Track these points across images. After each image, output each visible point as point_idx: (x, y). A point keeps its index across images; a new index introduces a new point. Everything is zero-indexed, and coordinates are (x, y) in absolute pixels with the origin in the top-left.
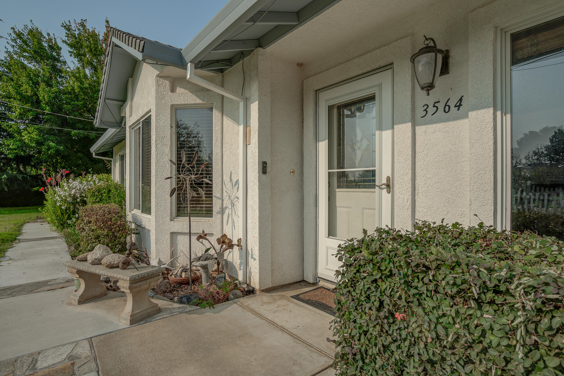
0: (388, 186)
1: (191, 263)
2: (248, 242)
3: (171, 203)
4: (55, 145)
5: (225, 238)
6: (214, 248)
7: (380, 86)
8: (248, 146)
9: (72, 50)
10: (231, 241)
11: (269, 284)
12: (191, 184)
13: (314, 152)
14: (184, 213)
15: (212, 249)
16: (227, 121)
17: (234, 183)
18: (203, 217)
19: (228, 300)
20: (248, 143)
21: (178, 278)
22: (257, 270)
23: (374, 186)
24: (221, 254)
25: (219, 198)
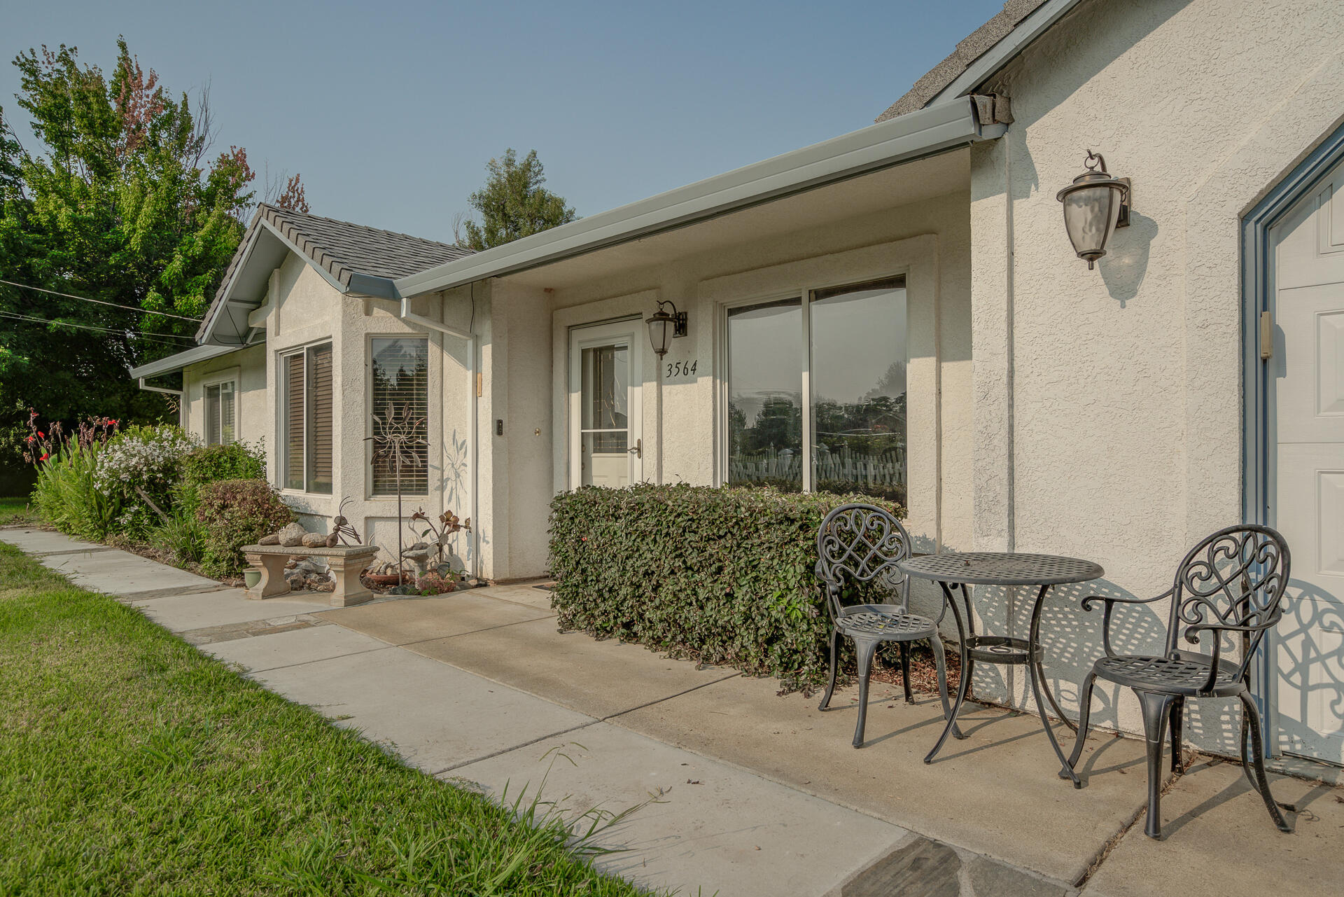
0: (639, 450)
1: (401, 553)
2: (479, 523)
3: (366, 474)
4: (11, 353)
5: (449, 515)
6: (435, 530)
7: (632, 335)
8: (479, 399)
9: (42, 123)
10: (457, 519)
11: (506, 574)
12: (401, 447)
13: (566, 406)
14: (385, 490)
15: (432, 531)
16: (449, 361)
17: (459, 446)
18: (413, 494)
19: (453, 591)
20: (479, 395)
21: (382, 575)
22: (491, 556)
23: (625, 451)
24: (443, 537)
25: (437, 468)
